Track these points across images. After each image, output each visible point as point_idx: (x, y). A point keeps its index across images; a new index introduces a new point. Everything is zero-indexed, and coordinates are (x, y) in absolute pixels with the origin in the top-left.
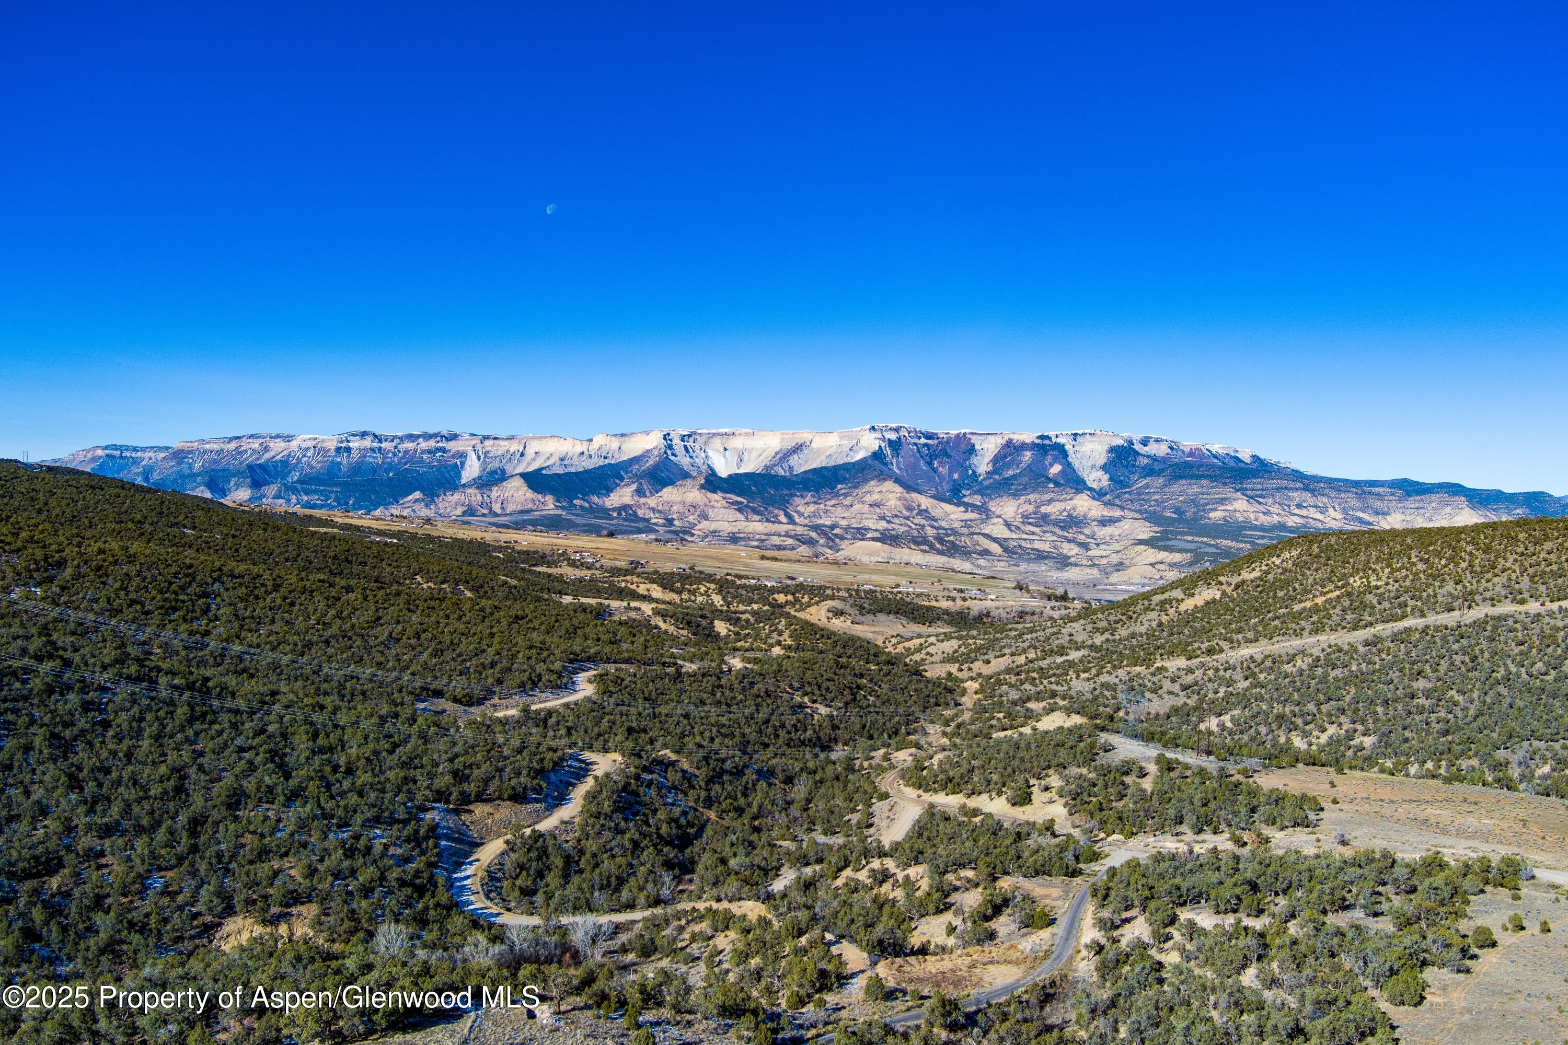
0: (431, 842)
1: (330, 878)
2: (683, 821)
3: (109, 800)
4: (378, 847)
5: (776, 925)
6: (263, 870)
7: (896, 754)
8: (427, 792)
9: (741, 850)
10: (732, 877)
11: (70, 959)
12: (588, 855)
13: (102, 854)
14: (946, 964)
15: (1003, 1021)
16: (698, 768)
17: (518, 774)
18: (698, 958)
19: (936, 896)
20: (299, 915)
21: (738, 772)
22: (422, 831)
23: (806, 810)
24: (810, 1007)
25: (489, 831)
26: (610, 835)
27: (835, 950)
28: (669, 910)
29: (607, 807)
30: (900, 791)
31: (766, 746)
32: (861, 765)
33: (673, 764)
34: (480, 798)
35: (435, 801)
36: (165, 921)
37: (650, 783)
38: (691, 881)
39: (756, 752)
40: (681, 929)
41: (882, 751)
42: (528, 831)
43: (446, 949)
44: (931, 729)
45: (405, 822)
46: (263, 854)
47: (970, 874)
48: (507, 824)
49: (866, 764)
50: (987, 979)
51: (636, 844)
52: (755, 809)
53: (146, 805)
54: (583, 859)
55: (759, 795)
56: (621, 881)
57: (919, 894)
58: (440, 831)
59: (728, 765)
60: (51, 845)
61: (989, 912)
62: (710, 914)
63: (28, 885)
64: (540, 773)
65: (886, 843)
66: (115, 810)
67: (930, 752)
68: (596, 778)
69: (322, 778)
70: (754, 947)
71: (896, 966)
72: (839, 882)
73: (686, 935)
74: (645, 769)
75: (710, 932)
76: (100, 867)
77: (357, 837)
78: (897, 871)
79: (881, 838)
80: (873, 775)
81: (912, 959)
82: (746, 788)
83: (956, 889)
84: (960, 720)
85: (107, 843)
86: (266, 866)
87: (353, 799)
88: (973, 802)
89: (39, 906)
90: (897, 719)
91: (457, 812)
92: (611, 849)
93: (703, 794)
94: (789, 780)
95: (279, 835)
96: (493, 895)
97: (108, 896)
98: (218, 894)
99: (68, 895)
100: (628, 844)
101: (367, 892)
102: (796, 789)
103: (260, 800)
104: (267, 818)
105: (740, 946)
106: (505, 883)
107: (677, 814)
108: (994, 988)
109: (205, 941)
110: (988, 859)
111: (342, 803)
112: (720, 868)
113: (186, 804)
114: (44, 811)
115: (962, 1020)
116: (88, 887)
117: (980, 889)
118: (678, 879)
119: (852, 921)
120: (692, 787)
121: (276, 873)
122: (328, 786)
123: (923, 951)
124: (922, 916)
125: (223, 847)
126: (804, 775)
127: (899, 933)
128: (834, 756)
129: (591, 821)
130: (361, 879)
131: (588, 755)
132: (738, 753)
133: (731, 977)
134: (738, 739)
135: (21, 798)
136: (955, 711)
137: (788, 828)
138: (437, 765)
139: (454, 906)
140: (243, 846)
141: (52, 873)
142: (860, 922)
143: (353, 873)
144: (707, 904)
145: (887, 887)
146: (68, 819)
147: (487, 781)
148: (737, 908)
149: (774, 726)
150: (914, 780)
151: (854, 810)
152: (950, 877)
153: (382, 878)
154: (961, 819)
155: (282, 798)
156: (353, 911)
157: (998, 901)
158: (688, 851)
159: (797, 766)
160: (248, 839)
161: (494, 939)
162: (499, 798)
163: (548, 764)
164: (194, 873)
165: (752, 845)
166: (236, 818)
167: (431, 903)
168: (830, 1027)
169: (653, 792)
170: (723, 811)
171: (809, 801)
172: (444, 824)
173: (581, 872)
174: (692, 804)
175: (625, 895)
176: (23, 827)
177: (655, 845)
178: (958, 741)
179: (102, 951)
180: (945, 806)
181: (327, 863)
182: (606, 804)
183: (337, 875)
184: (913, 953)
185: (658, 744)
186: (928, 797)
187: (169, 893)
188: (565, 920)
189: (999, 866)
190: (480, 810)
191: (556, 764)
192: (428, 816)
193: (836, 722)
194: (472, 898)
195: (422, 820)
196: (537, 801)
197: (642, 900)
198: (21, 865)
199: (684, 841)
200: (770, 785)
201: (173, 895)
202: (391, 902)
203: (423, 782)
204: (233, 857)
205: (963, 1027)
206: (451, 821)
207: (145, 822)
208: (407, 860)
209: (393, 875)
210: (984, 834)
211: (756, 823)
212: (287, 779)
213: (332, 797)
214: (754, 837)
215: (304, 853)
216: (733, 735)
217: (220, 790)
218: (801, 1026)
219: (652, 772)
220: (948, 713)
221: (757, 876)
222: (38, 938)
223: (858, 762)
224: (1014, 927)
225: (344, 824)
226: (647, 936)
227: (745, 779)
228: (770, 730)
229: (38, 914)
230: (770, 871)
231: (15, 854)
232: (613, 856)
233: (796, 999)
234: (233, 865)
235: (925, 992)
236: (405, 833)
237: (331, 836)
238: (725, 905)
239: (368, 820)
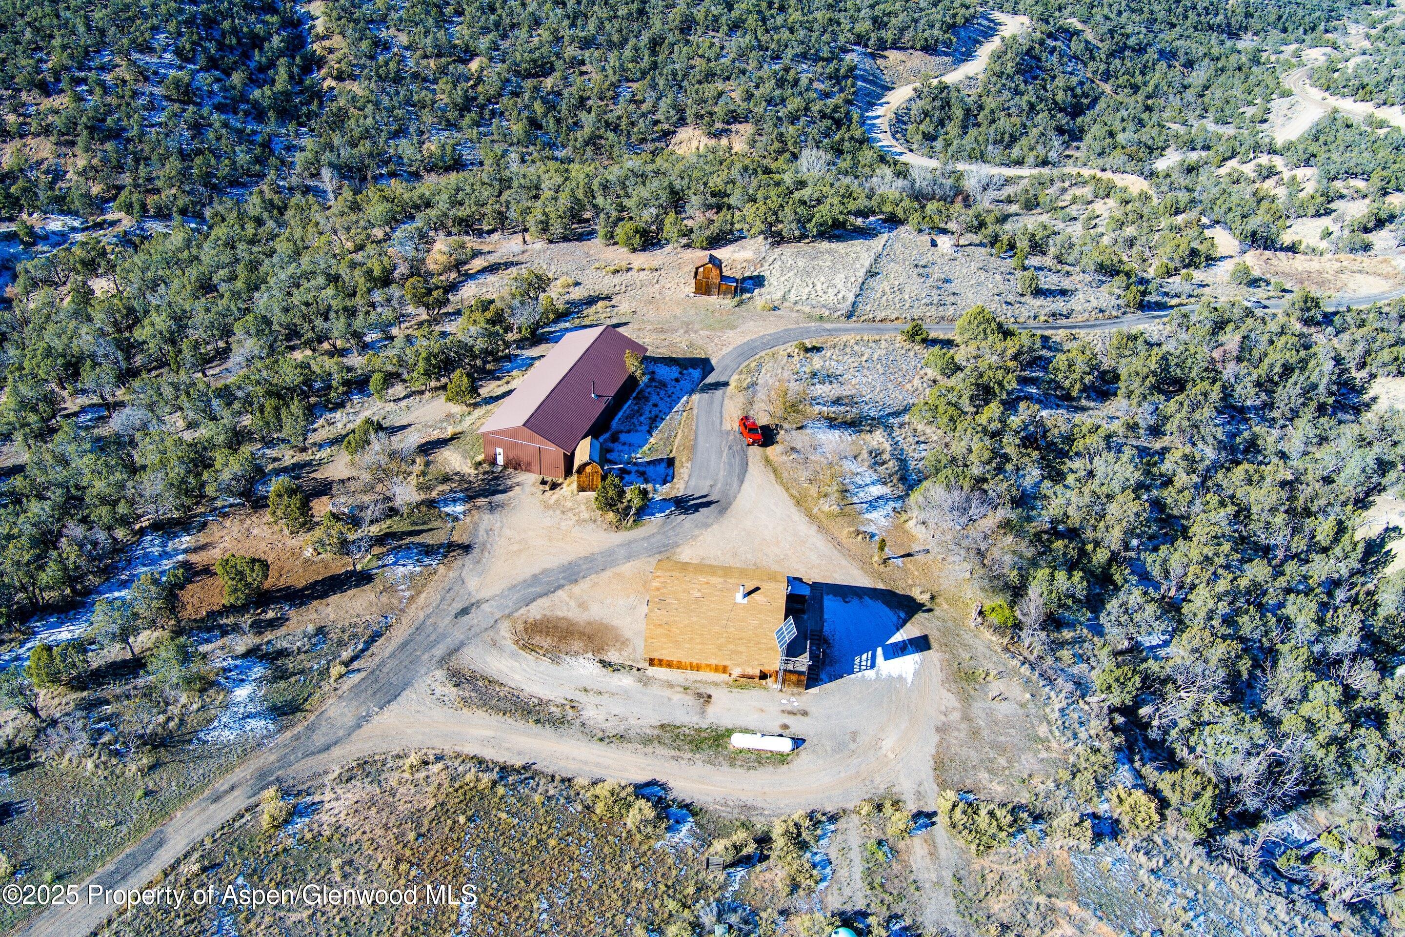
0: (850, 81)
1: (764, 104)
2: (1079, 91)
3: (586, 16)
4: (804, 81)
5: (1155, 201)
6: (709, 90)
7: (1308, 51)
8: (849, 35)
9: (1130, 126)
10: (1119, 150)
11: (564, 147)
12: (987, 111)
13: (582, 63)
14: (1314, 264)
15: (1360, 326)
16: (1102, 41)
17: (932, 26)
18: (1075, 219)
19: (1319, 200)
20: (738, 132)
21: (1141, 50)
22: (842, 71)
23: (1202, 96)
24: (1177, 279)
25: (900, 77)
26: (1010, 95)
27: (1208, 233)
28: (1056, 172)
29: (1010, 68)
30: (1303, 90)
31: (1173, 26)
32: (1268, 59)
33: (1077, 33)
34: (895, 46)
35: (855, 44)
36: (633, 124)
37: (1054, 49)
38: (1078, 148)
39: (1161, 31)
40: (1064, 190)
41: (1294, 46)
42: (935, 82)
43: (856, 177)
44: (1353, 29)
45: (829, 60)
46: (709, 76)
47: (1359, 184)
48: (916, 73)
49: (1273, 58)
50: (1351, 285)
51: (1032, 106)
52: (1150, 88)
53: (616, 24)
54: (982, 114)
55: (1158, 75)
56: (1014, 139)
57: (1301, 195)
58: (858, 72)
59: (1132, 41)
60: (545, 51)
61: (1371, 225)
62: (1093, 182)
63: (529, 83)
64: (952, 27)
65: (1279, 142)
66: (592, 25)
67: (1348, 53)
68: (1003, 39)
69: (759, 12)
70: (1131, 217)
71: (1264, 258)
72: (1223, 171)
73: (1068, 197)
74: (1050, 35)
75: (1090, 197)
76: (582, 74)
77: (787, 70)
78: (1284, 170)
79: (1275, 135)
80: (1278, 70)
81: (1281, 255)
82: (1145, 67)
83: (1342, 197)
84: (1389, 23)
85: (587, 53)
86: (712, 86)
87: (785, 34)
88: (1383, 113)
89: (539, 101)
90: (1318, 14)
91: (873, 56)
92: (1009, 108)
93: (1103, 67)
94: (1190, 64)
95: (723, 60)
96: (898, 135)
97: (589, 98)
98: (674, 107)
99: (559, 94)
100: (1025, 106)
101: (794, 119)
102: (1194, 74)
103: (707, 27)
104: (712, 45)
105: (1118, 214)
106: (910, 127)
107: (1075, 84)
108: (1357, 295)
109: (663, 144)
110: (1385, 173)
111: (776, 38)
112: (1108, 141)
113: (647, 26)
114: (537, 22)
115: (1319, 317)
116: (574, 89)
117: (1367, 201)
118: (1067, 145)
119: (1230, 209)
120: (1093, 58)
121: (720, 94)
122: (764, 20)
123: (1292, 249)
124: (1299, 217)
125: (677, 66)
126: (1207, 60)
127: (1274, 229)
128: (1240, 45)
129: (994, 79)
130: (789, 107)
131: (997, 15)
132: (1144, 30)
133: (1106, 240)
134: (1145, 16)
135: (519, 9)
136: (1386, 12)
137: (1180, 112)
138: (859, 10)
139: (864, 141)
140: (693, 67)
141: (546, 75)
142: (1238, 212)
143: (783, 101)
144: (1092, 172)
145: (1270, 183)
146: (556, 30)
147: (903, 30)
148: (1119, 180)
149: (1185, 7)
150: (1323, 81)
151: (1250, 103)
152: (1338, 184)
153: (807, 109)
154: (1363, 128)
155: (725, 28)
156: (781, 135)
157: (1384, 215)
158: (1079, 120)
159: (1202, 50)
160: (697, 61)
161: (898, 174)
162: (912, 47)
163: (960, 20)
164: (654, 87)
165: (1141, 123)
166: (688, 42)
167: (846, 136)
168: (1193, 300)
169: (1055, 59)
170: (1119, 86)
171: (1206, 88)
172: (861, 66)
173: (979, 125)
174: (1090, 75)
175: (1016, 152)
176: (523, 33)
177: (1050, 110)
178: (1382, 45)
179: (587, 143)
180: (1349, 112)
181: (761, 89)
182: (1010, 64)
183: (769, 102)
184: (1281, 249)
185: (1066, 12)
186: (1334, 101)
187: (635, 102)
188: (960, 166)
189: (1393, 182)
190: (893, 56)
191: (967, 20)
192: (848, 57)
193: (1251, 9)
194: (881, 136)
195: (841, 60)
196: (946, 54)
197: (1030, 159)
198: (523, 66)
199: (1076, 111)
200: (1170, 66)
201: (639, 103)
202: (813, 131)
203: (846, 25)
204: (685, 76)
205: (1318, 324)
206: (868, 64)
207: (615, 38)
208: (827, 95)
209: (816, 107)
210: (1385, 147)
211: (1150, 102)
212: (730, 11)
213: (767, 31)
214: (1145, 116)
215: (743, 79)
216: (1141, 11)
217: (675, 16)
218: (1166, 294)
219: (1056, 39)
220: (1378, 13)
221: (1143, 153)
222: (539, 127)
223: (1264, 55)
224: (1393, 243)
225: (777, 57)
226: (1031, 192)
227: (1146, 57)
228: (1180, 9)
229: (538, 108)
230: (1154, 150)
231: (518, 56)
232: (1009, 115)
233: (1164, 269)
234: (685, 83)
235: (1288, 287)
236: (828, 70)
237: (766, 66)
238: (1108, 175)
239: (797, 55)
